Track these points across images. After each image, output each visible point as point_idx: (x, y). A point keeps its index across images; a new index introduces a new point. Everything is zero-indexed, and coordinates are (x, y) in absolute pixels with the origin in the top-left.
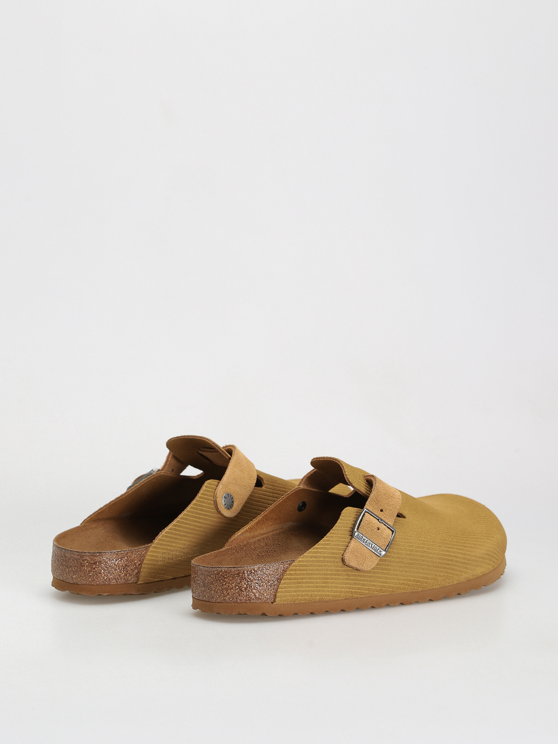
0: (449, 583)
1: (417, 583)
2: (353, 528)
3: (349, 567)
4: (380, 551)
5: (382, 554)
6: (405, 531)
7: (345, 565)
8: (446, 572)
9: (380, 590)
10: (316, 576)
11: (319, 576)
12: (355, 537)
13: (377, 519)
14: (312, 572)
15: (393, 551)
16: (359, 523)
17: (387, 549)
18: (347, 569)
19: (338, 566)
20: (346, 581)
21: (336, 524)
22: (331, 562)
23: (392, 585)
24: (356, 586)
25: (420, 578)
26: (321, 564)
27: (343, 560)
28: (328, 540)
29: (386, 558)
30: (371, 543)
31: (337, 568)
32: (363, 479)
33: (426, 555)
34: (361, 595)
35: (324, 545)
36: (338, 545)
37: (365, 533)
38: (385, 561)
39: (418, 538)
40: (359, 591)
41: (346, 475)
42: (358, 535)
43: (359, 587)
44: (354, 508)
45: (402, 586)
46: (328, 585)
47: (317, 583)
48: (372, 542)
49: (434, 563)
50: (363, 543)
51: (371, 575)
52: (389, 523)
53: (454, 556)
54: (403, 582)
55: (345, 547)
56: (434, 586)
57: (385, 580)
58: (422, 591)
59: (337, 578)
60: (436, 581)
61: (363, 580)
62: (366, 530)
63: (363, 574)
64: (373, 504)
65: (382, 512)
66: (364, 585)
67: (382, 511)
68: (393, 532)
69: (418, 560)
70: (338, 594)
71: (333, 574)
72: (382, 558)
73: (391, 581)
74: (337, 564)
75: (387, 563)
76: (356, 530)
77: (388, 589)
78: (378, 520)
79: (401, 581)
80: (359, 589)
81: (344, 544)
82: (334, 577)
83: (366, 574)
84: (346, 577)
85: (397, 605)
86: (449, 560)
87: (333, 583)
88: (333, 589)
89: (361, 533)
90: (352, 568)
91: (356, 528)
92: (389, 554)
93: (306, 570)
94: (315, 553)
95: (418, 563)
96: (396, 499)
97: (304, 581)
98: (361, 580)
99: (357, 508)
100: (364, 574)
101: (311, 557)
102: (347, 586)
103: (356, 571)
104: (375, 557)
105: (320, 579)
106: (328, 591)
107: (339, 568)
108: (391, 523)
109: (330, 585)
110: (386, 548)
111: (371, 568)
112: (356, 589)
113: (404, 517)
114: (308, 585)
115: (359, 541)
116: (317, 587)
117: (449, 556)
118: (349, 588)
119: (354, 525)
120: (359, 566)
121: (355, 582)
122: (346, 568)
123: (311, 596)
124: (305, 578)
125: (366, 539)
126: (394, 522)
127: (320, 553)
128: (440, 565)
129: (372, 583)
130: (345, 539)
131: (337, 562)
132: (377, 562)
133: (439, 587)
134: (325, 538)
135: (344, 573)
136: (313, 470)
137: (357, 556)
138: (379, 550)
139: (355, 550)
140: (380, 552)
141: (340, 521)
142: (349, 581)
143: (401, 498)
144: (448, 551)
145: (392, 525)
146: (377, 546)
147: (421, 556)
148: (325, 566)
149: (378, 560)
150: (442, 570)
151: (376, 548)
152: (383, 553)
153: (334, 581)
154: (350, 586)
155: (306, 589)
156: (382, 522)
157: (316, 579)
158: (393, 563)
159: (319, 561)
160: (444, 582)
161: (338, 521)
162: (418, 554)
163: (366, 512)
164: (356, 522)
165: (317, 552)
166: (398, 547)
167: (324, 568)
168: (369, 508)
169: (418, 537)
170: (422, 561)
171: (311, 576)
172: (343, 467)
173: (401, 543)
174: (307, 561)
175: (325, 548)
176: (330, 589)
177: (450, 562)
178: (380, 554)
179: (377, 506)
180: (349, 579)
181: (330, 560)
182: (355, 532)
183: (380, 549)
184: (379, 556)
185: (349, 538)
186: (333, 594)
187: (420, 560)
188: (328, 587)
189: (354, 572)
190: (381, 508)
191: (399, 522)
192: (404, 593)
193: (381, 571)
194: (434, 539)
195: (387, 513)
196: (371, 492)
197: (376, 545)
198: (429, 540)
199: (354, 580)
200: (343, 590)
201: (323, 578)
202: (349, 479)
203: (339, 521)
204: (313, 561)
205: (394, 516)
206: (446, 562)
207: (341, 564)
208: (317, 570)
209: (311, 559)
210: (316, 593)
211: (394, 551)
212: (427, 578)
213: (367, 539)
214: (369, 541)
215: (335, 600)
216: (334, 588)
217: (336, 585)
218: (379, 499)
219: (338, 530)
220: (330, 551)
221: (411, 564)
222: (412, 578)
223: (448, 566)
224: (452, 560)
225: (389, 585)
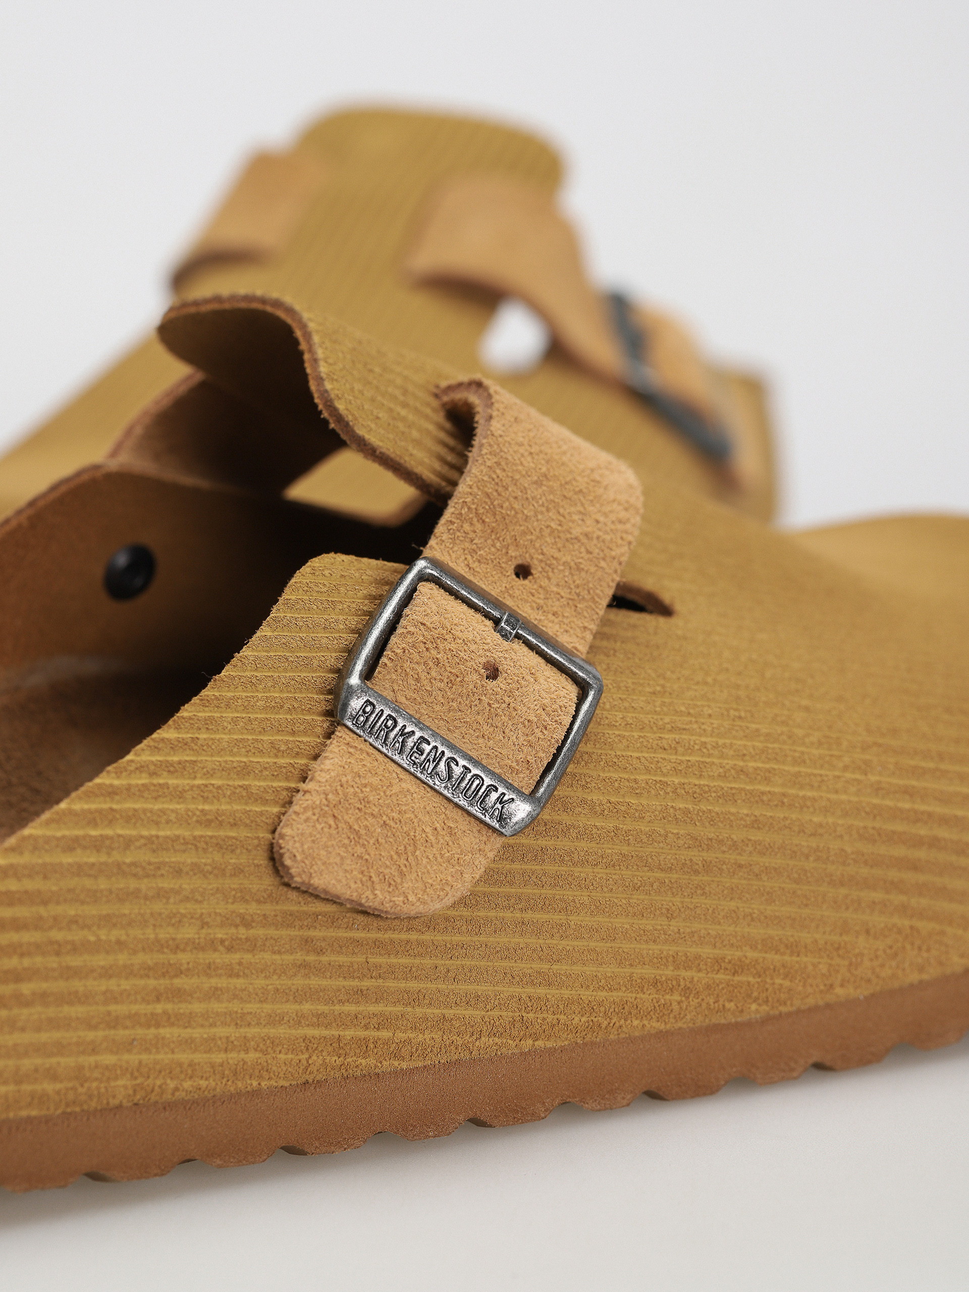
0: (921, 969)
1: (737, 978)
2: (342, 673)
3: (317, 897)
4: (500, 800)
5: (514, 820)
6: (662, 682)
7: (287, 885)
8: (903, 910)
9: (513, 1023)
10: (101, 960)
11: (122, 958)
12: (349, 724)
13: (487, 616)
14: (76, 935)
15: (584, 801)
16: (379, 639)
17: (542, 790)
18: (305, 908)
19: (243, 896)
20: (299, 982)
21: (246, 651)
22: (196, 869)
23: (586, 995)
24: (361, 1008)
25: (753, 947)
26: (133, 884)
27: (276, 856)
28: (184, 745)
29: (542, 842)
30: (448, 754)
31: (241, 908)
32: (428, 405)
33: (785, 818)
34: (396, 1055)
35: (153, 771)
36: (245, 770)
37: (410, 694)
38: (540, 855)
39: (739, 723)
40: (385, 1034)
41: (320, 380)
42: (368, 709)
43: (382, 1014)
44: (365, 560)
45: (647, 998)
46: (184, 1008)
47: (111, 997)
48: (451, 747)
49: (833, 863)
50: (396, 758)
51: (457, 938)
52: (565, 639)
53: (944, 821)
54: (648, 972)
55: (287, 779)
56: (839, 991)
57: (545, 966)
58: (767, 1020)
59: (240, 964)
60: (846, 963)
61: (409, 973)
62: (418, 680)
63: (404, 936)
64: (472, 535)
65: (526, 582)
66: (415, 999)
67: (523, 571)
68: (583, 688)
69: (734, 846)
70: (252, 1056)
71: (212, 945)
72: (523, 840)
73: (577, 969)
74: (234, 883)
75: (551, 868)
76: (355, 680)
77: (562, 1017)
78: (497, 622)
79: (638, 971)
80: (383, 1022)
81: (282, 761)
82: (220, 957)
83: (424, 937)
84: (299, 956)
85: (625, 1102)
86: (918, 842)
87: (215, 994)
88: (221, 1031)
89: (389, 695)
90: (335, 902)
91: (359, 666)
92: (566, 818)
93: (37, 924)
94: (93, 818)
95: (740, 866)
96: (607, 509)
97: (26, 988)
98: (392, 972)
99: (384, 560)
100: (414, 936)
101: (71, 845)
102: (307, 1007)
103: (361, 918)
104: (470, 837)
105: (128, 972)
106: (189, 1044)
107: (253, 908)
108: (575, 639)
109: (197, 1007)
110: (539, 784)
111: (448, 901)
112: (366, 1027)
113: (665, 611)
114: (51, 1012)
115: (376, 744)
116: (114, 1022)
117: (917, 818)
118: (320, 1020)
119: (351, 653)
120: (374, 889)
121: (355, 983)
122: (293, 903)
123: (79, 1075)
124: (32, 974)
125: (413, 732)
126: (598, 635)
127: (132, 818)
128: (865, 871)
129: (463, 987)
130: (293, 733)
131: (238, 871)
132: (482, 863)
133: (862, 993)
134: (166, 733)
135: (284, 932)
136: (188, 378)
137: (357, 832)
138: (494, 796)
139: (345, 794)
140: (499, 806)
141: (269, 634)
142: (315, 982)
143: (637, 499)
144: (909, 792)
145: (583, 648)
146: (484, 768)
147: (756, 824)
148: (161, 895)
149: (491, 855)
150: (878, 896)
151: (477, 782)
152: (521, 810)
153: (222, 982)
154: (324, 1008)
155: (44, 1037)
156: (518, 636)
157: (107, 973)
158: (589, 870)
159: (120, 870)
160: (894, 963)
161: (259, 633)
162: (733, 810)
163: (422, 577)
164: (362, 634)
165: (110, 817)
166: (615, 776)
167: (158, 906)
168: (444, 558)
169: (740, 718)
170: (761, 854)
171: (75, 961)
172: (308, 336)
173: (635, 755)
174: (45, 872)
175: (160, 792)
176: (197, 1033)
177: (922, 854)
178: (501, 819)
179: (493, 545)
180: (319, 970)
181: (189, 858)
182: (351, 692)
183: (501, 790)
184: (494, 830)
185: (319, 730)
186: (218, 1057)
187: (750, 848)
188: (188, 1020)
189: (349, 928)
190: (517, 556)
191: (629, 634)
192: (661, 1035)
193: (518, 915)
194: (830, 727)
195: (558, 585)
196: (461, 472)
197: (477, 763)
198: (800, 732)
199: (348, 972)
200: (281, 1031)
201: (147, 971)
202: (331, 401)
203: (264, 631)
204: (79, 870)
205: (595, 602)
206: (900, 851)
207: (266, 882)
208: (108, 921)
209: (68, 859)
210: (109, 1059)
211: (595, 797)
212: (794, 948)
213: (418, 734)
214: (433, 744)
215: (239, 1094)
216: (224, 1024)
217: (236, 1006)
218: (506, 505)
219: (252, 684)
220: (192, 806)
221: (697, 872)
222: (706, 951)
223: (910, 877)
224: (934, 843)
225: (566, 993)
